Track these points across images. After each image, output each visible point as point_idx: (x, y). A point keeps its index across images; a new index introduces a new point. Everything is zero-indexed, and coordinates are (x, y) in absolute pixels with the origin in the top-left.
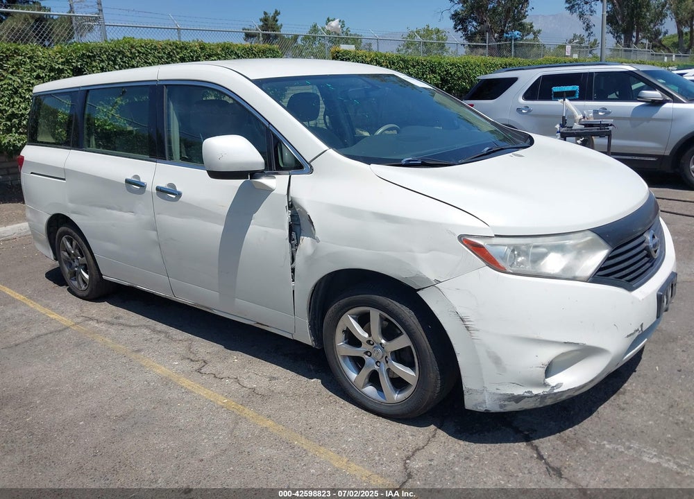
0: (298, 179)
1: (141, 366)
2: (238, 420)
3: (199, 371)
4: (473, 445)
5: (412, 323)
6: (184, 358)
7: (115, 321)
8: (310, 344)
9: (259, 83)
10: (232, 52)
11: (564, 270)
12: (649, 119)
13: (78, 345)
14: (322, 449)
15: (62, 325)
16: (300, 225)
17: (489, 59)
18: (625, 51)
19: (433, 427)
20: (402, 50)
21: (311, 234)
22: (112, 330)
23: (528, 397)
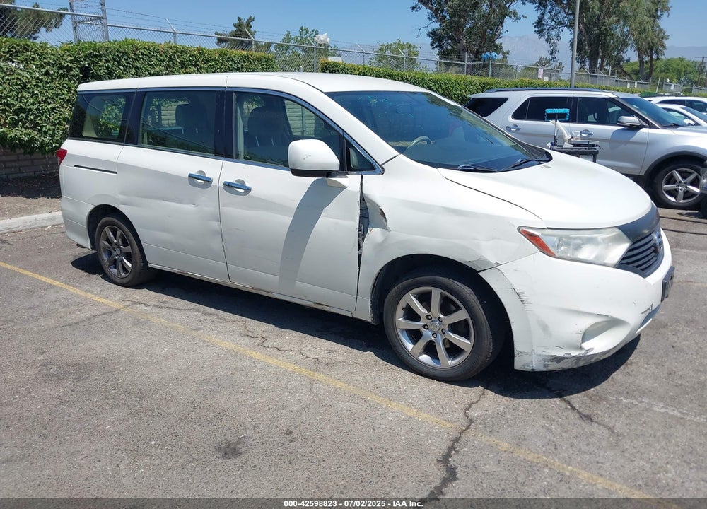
0: (369, 179)
1: (205, 342)
2: (311, 381)
3: (262, 345)
4: (517, 401)
5: (472, 300)
6: (243, 335)
7: (163, 305)
8: (370, 320)
9: (332, 95)
10: (229, 58)
11: (596, 257)
12: (627, 142)
13: (136, 324)
14: (393, 403)
15: (113, 308)
16: (368, 218)
17: (469, 78)
18: (591, 76)
19: (480, 388)
20: (375, 63)
21: (383, 226)
22: (163, 312)
23: (568, 358)
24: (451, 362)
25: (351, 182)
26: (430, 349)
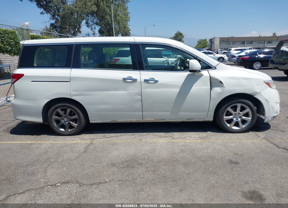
3: (174, 138)
8: (212, 120)
21: (221, 86)
24: (243, 126)
25: (205, 73)
26: (237, 124)
